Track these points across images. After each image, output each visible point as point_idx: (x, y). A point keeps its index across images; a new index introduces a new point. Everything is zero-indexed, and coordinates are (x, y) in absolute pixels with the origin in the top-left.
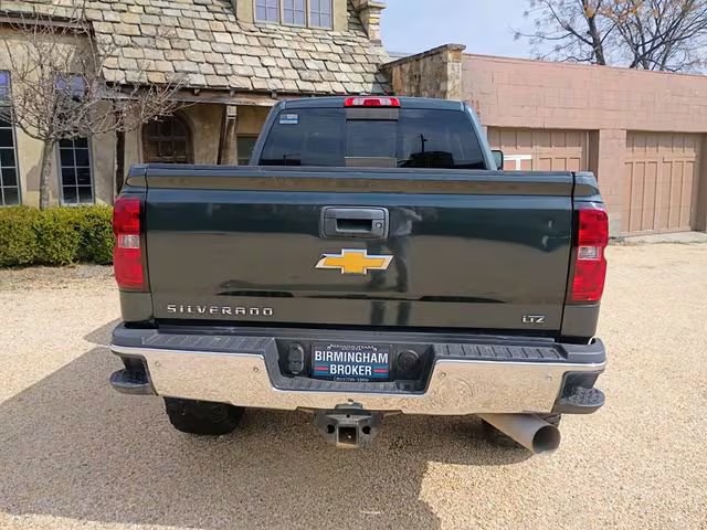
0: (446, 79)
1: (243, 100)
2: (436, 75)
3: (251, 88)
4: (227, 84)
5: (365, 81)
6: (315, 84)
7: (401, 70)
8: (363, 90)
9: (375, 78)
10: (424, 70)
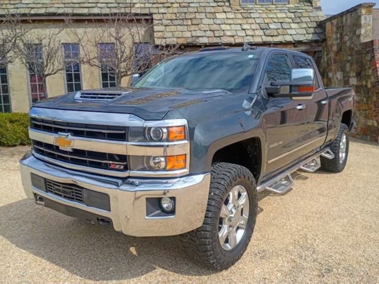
0: (360, 27)
2: (354, 25)
5: (307, 33)
6: (273, 37)
7: (332, 24)
8: (305, 39)
9: (315, 30)
10: (346, 22)
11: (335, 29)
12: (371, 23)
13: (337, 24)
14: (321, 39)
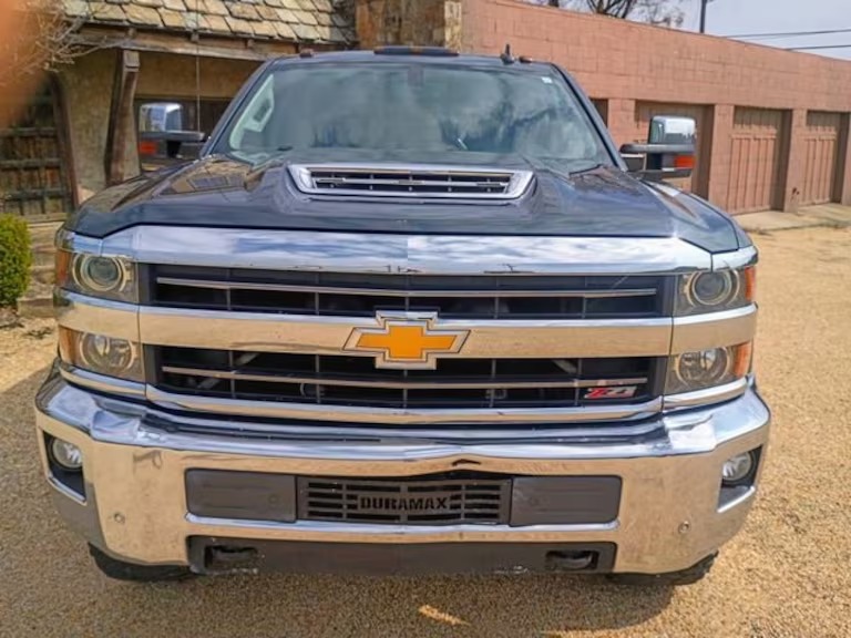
0: (443, 24)
1: (149, 43)
2: (427, 19)
3: (161, 26)
4: (123, 16)
5: (319, 24)
6: (252, 24)
7: (371, 9)
8: (318, 36)
9: (332, 20)
10: (407, 10)
11: (380, 23)
12: (460, 19)
13: (386, 11)
14: (348, 40)
